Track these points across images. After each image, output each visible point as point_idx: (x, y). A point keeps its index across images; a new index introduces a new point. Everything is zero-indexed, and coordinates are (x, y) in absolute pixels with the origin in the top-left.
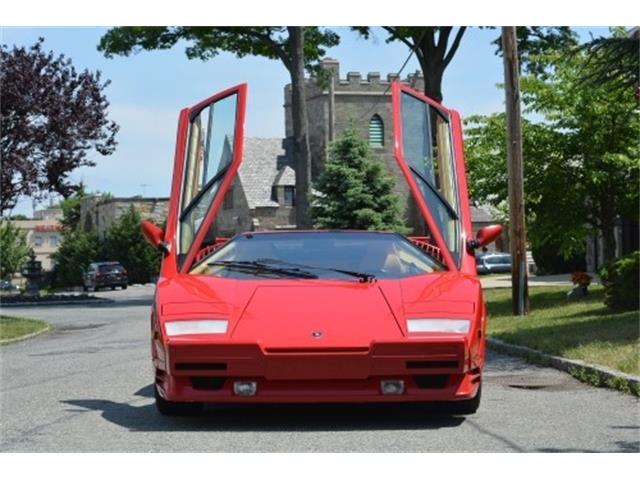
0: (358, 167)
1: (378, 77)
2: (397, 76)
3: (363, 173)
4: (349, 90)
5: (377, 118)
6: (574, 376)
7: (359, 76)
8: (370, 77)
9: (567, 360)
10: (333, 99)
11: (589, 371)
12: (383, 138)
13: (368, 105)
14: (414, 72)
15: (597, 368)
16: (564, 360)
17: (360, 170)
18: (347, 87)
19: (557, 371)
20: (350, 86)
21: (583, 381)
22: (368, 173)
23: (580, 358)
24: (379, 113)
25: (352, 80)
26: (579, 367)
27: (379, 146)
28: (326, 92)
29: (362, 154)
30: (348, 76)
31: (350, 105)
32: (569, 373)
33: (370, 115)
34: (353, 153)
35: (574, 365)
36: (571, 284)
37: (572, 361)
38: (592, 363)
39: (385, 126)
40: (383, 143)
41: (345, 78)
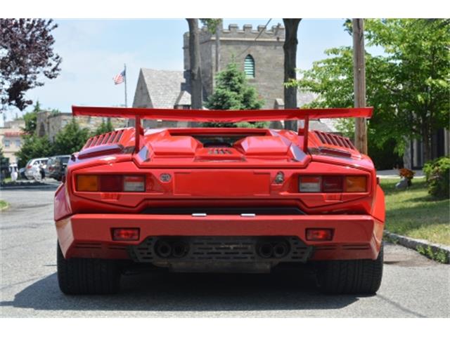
0: (237, 91)
1: (251, 28)
2: (265, 28)
3: (242, 95)
4: (230, 37)
5: (250, 57)
6: (421, 253)
7: (237, 27)
8: (245, 28)
9: (413, 240)
10: (219, 42)
11: (435, 249)
12: (254, 72)
13: (243, 47)
14: (277, 25)
15: (442, 247)
16: (409, 239)
17: (239, 94)
18: (229, 35)
19: (405, 248)
20: (231, 34)
21: (430, 258)
22: (245, 95)
23: (424, 238)
24: (252, 54)
25: (232, 29)
26: (425, 246)
27: (251, 77)
28: (214, 38)
29: (240, 81)
30: (230, 27)
31: (231, 48)
32: (416, 250)
33: (245, 55)
34: (234, 81)
35: (420, 243)
36: (399, 178)
37: (418, 241)
38: (435, 242)
39: (255, 63)
40: (254, 75)
41: (227, 28)
